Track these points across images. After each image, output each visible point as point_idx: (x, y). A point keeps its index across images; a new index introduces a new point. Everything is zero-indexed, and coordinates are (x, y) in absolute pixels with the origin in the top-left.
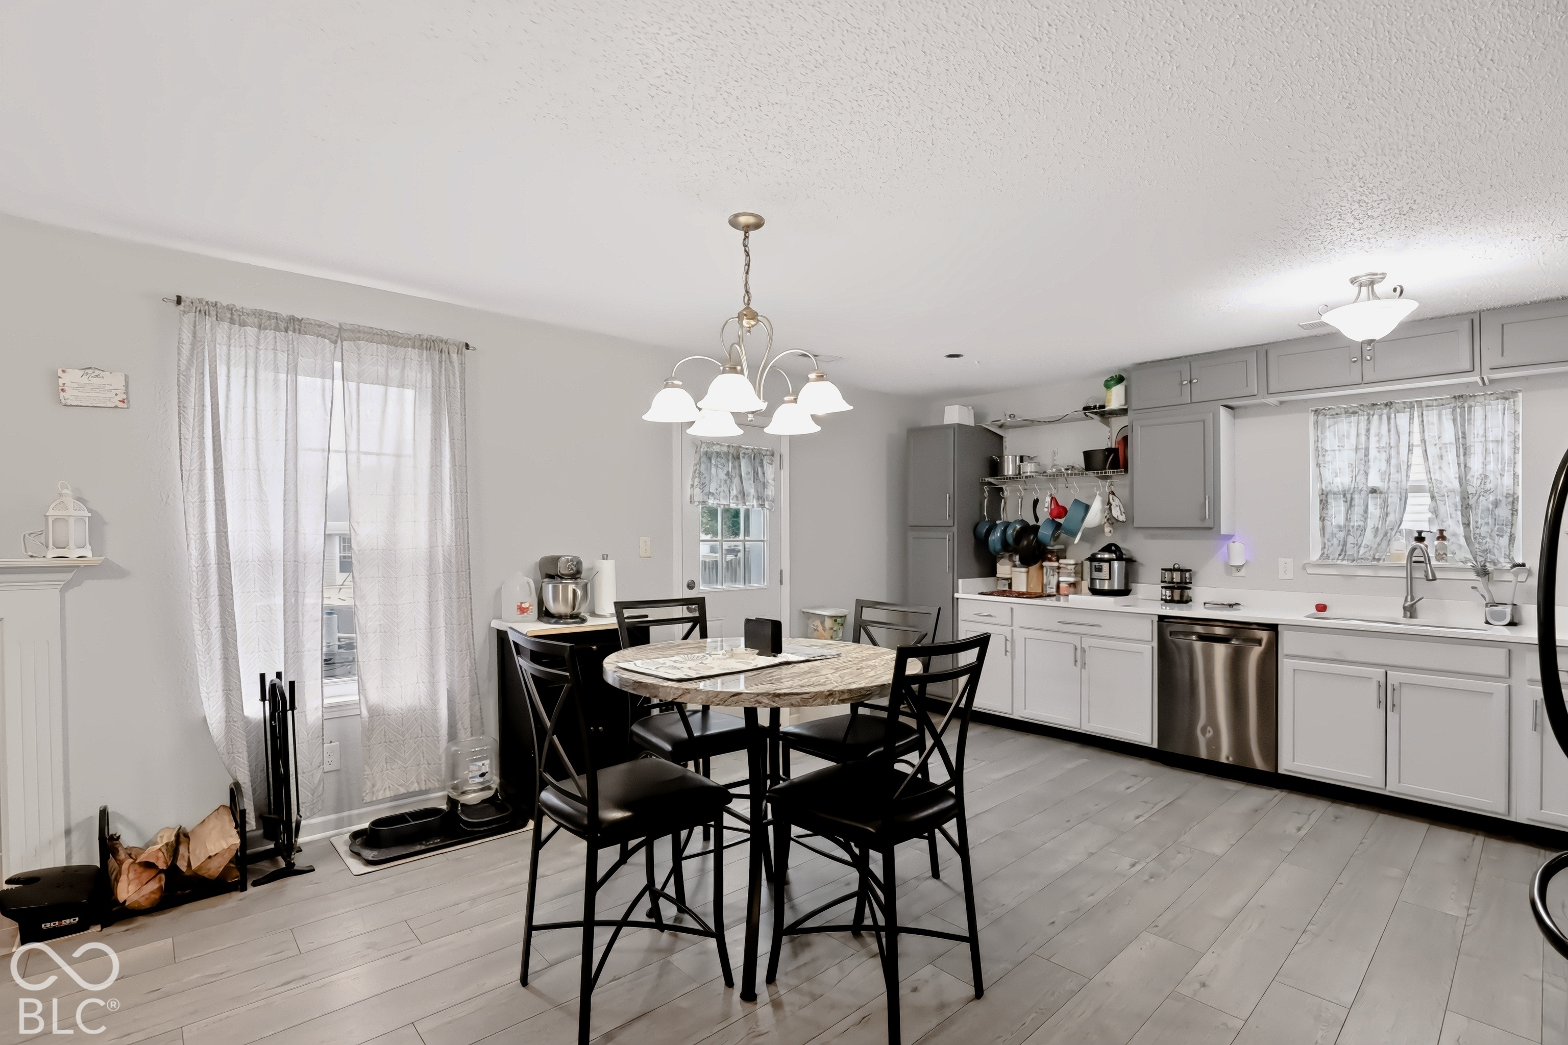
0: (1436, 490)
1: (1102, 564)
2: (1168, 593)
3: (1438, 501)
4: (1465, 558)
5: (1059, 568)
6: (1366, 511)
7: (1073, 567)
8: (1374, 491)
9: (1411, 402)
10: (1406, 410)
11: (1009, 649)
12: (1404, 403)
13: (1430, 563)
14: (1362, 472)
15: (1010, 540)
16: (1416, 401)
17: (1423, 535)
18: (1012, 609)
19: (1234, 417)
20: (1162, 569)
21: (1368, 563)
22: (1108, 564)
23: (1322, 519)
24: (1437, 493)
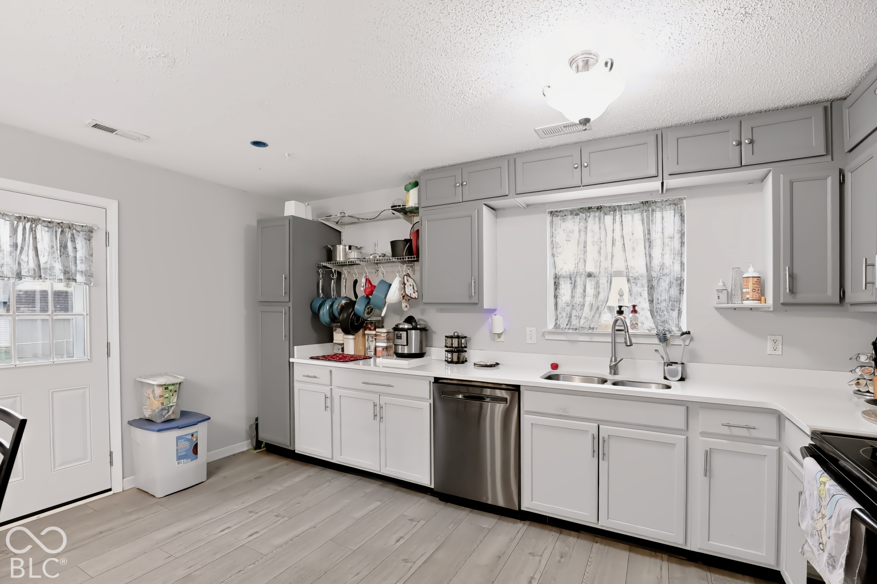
0: (631, 275)
1: (401, 332)
2: (449, 355)
3: (631, 283)
4: (650, 327)
5: (376, 335)
6: (584, 291)
7: (386, 334)
8: (590, 275)
9: (614, 207)
10: (611, 212)
11: (329, 404)
12: (609, 207)
13: (628, 332)
14: (582, 260)
15: (336, 313)
16: (618, 206)
17: (622, 309)
18: (331, 371)
19: (496, 217)
20: (446, 337)
21: (586, 331)
22: (405, 333)
23: (556, 297)
24: (631, 277)
